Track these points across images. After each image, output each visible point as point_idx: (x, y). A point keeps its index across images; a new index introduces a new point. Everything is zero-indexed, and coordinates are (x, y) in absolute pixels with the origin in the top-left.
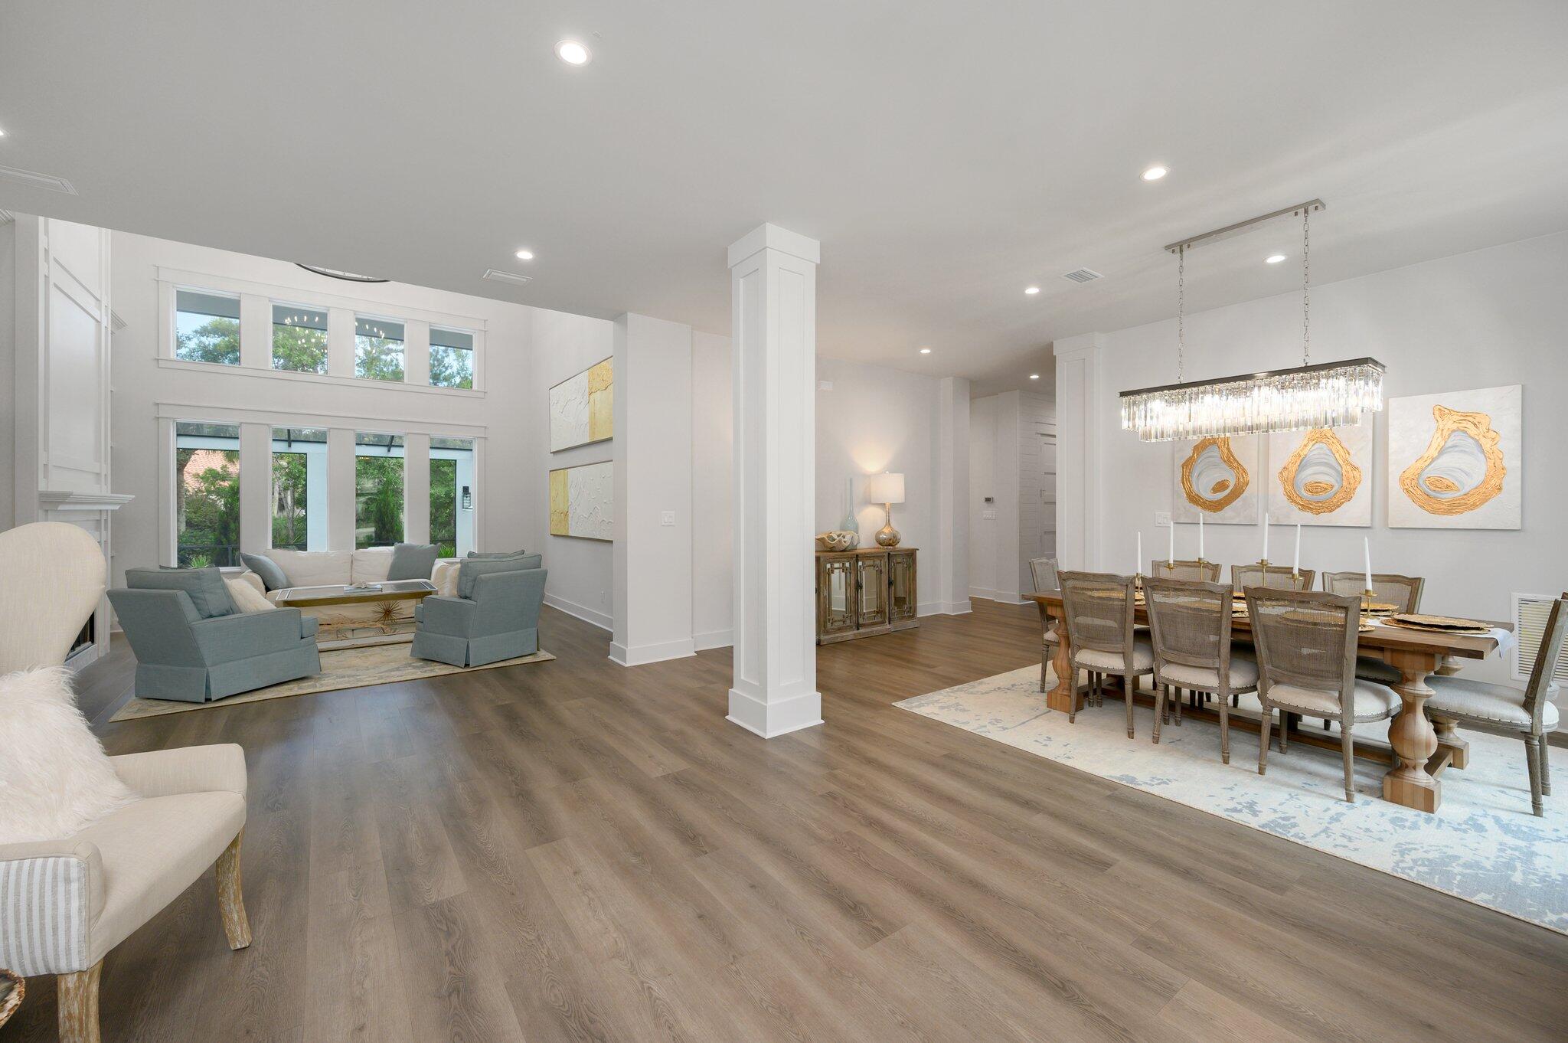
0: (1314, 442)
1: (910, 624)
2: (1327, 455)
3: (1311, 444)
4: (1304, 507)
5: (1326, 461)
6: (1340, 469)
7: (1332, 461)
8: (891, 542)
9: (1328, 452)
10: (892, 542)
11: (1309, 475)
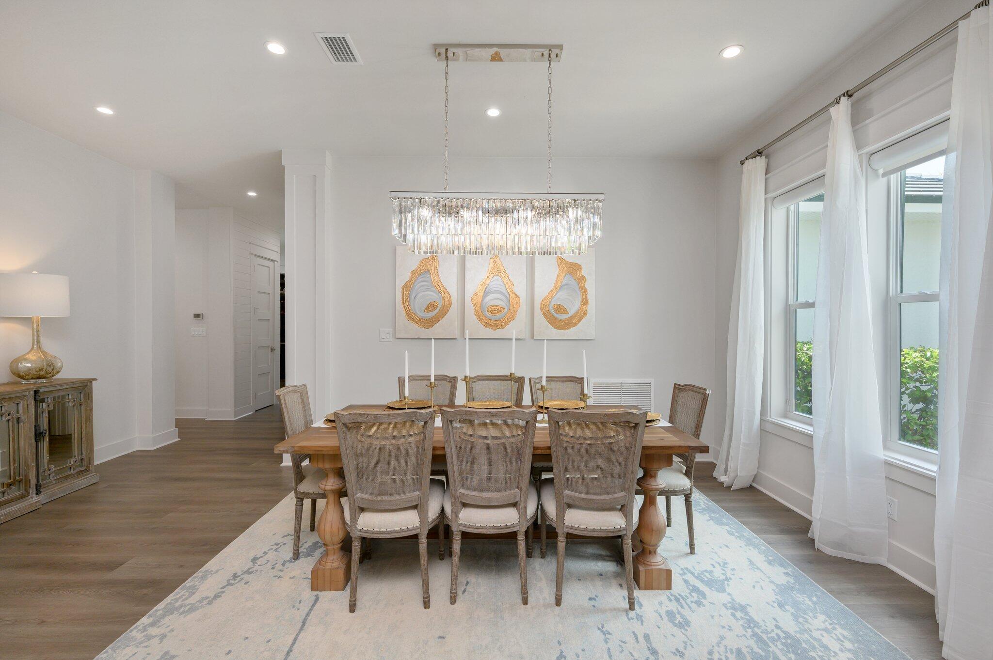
0: (493, 275)
1: (82, 482)
2: (501, 285)
3: (492, 276)
4: (487, 325)
5: (499, 289)
6: (508, 296)
7: (505, 292)
8: (42, 373)
9: (501, 283)
10: (45, 373)
11: (491, 300)
